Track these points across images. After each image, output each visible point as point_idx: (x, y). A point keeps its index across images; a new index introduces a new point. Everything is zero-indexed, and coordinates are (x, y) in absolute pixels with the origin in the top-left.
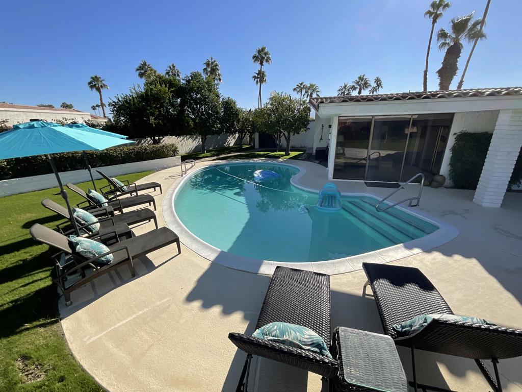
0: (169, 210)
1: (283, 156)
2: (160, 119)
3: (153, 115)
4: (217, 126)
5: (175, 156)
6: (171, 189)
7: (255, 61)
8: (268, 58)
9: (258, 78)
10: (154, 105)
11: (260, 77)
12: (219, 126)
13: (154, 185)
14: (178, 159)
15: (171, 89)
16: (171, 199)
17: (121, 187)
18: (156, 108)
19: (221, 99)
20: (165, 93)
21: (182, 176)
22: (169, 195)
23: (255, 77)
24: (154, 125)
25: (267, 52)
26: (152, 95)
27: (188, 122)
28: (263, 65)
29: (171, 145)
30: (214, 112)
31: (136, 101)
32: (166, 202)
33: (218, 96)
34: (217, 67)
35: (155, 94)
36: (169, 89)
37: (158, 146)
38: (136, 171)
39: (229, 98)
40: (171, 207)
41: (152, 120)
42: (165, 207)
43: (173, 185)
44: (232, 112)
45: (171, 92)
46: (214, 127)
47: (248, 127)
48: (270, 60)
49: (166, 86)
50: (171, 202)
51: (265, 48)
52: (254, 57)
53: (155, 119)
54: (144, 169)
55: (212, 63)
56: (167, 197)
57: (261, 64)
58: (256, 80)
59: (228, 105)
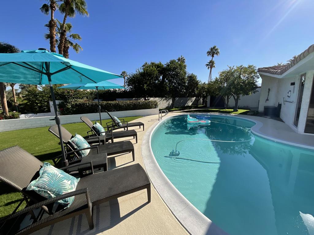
0: (147, 144)
1: (232, 112)
2: (150, 86)
3: (146, 83)
4: (183, 91)
5: (156, 108)
6: (150, 128)
7: (208, 55)
8: (218, 52)
9: (209, 65)
10: (148, 78)
11: (211, 65)
12: (185, 91)
13: (140, 124)
14: (157, 110)
15: (158, 69)
16: (149, 136)
17: (118, 123)
18: (148, 79)
19: (187, 75)
20: (154, 71)
21: (159, 120)
22: (148, 132)
23: (207, 65)
24: (146, 89)
25: (217, 48)
26: (147, 73)
27: (166, 88)
28: (214, 57)
29: (154, 101)
30: (183, 82)
31: (138, 76)
32: (145, 137)
33: (185, 73)
34: (184, 61)
35: (149, 72)
36: (157, 69)
37: (147, 101)
38: (132, 115)
39: (192, 74)
40: (148, 142)
41: (145, 86)
42: (144, 142)
43: (153, 125)
44: (193, 83)
45: (158, 70)
46: (182, 91)
47: (203, 93)
48: (219, 53)
49: (155, 67)
50: (149, 138)
51: (216, 47)
52: (208, 53)
53: (147, 86)
54: (137, 115)
55: (182, 58)
56: (147, 134)
57: (213, 56)
58: (208, 66)
59: (192, 79)
